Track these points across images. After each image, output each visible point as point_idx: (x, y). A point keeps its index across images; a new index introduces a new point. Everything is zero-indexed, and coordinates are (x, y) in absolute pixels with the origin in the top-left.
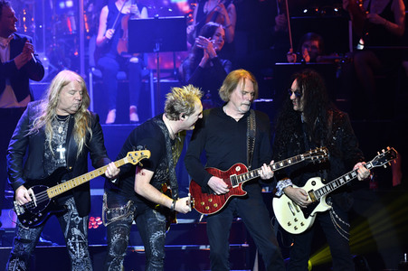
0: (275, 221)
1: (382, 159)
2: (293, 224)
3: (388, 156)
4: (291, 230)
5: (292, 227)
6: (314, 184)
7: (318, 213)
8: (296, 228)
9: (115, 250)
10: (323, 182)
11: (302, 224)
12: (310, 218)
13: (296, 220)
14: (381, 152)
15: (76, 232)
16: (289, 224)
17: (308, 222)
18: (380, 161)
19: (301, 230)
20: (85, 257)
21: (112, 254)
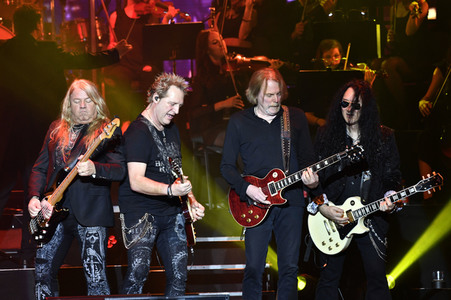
0: (309, 238)
1: (427, 185)
2: (328, 244)
3: (433, 182)
4: (324, 250)
5: (326, 247)
6: (353, 203)
7: (354, 234)
8: (330, 249)
9: (136, 275)
10: (363, 203)
11: (337, 245)
12: (346, 239)
13: (331, 240)
14: (426, 177)
15: (92, 252)
16: (323, 244)
17: (344, 243)
18: (424, 186)
19: (335, 251)
20: (101, 281)
21: (133, 280)
